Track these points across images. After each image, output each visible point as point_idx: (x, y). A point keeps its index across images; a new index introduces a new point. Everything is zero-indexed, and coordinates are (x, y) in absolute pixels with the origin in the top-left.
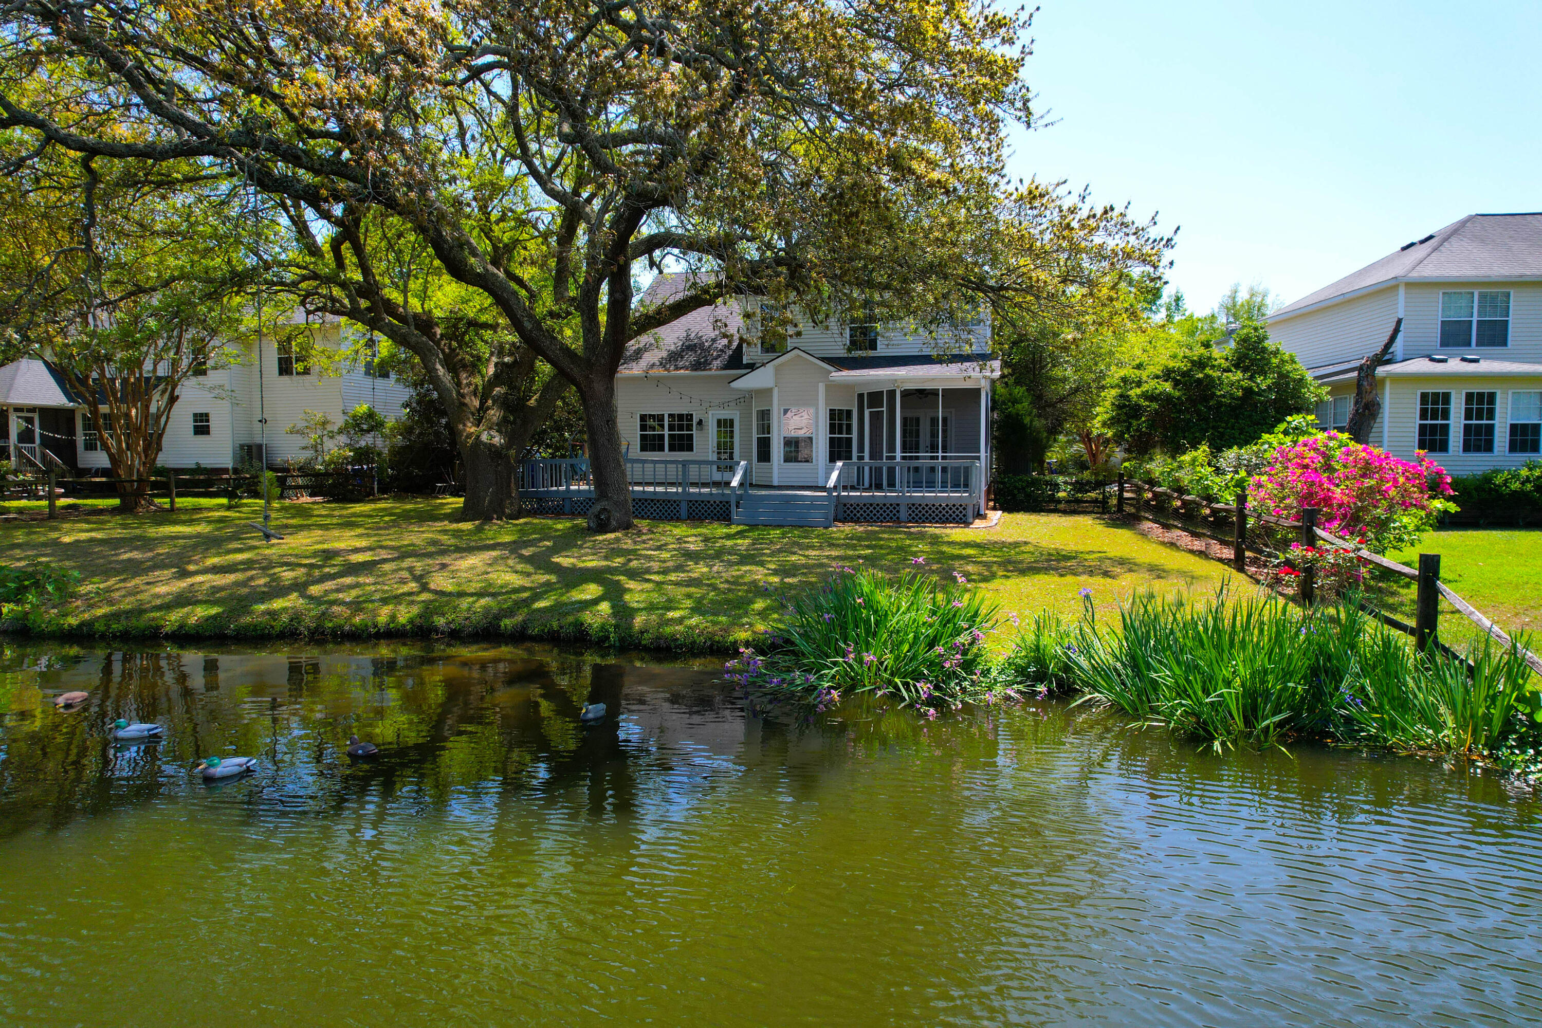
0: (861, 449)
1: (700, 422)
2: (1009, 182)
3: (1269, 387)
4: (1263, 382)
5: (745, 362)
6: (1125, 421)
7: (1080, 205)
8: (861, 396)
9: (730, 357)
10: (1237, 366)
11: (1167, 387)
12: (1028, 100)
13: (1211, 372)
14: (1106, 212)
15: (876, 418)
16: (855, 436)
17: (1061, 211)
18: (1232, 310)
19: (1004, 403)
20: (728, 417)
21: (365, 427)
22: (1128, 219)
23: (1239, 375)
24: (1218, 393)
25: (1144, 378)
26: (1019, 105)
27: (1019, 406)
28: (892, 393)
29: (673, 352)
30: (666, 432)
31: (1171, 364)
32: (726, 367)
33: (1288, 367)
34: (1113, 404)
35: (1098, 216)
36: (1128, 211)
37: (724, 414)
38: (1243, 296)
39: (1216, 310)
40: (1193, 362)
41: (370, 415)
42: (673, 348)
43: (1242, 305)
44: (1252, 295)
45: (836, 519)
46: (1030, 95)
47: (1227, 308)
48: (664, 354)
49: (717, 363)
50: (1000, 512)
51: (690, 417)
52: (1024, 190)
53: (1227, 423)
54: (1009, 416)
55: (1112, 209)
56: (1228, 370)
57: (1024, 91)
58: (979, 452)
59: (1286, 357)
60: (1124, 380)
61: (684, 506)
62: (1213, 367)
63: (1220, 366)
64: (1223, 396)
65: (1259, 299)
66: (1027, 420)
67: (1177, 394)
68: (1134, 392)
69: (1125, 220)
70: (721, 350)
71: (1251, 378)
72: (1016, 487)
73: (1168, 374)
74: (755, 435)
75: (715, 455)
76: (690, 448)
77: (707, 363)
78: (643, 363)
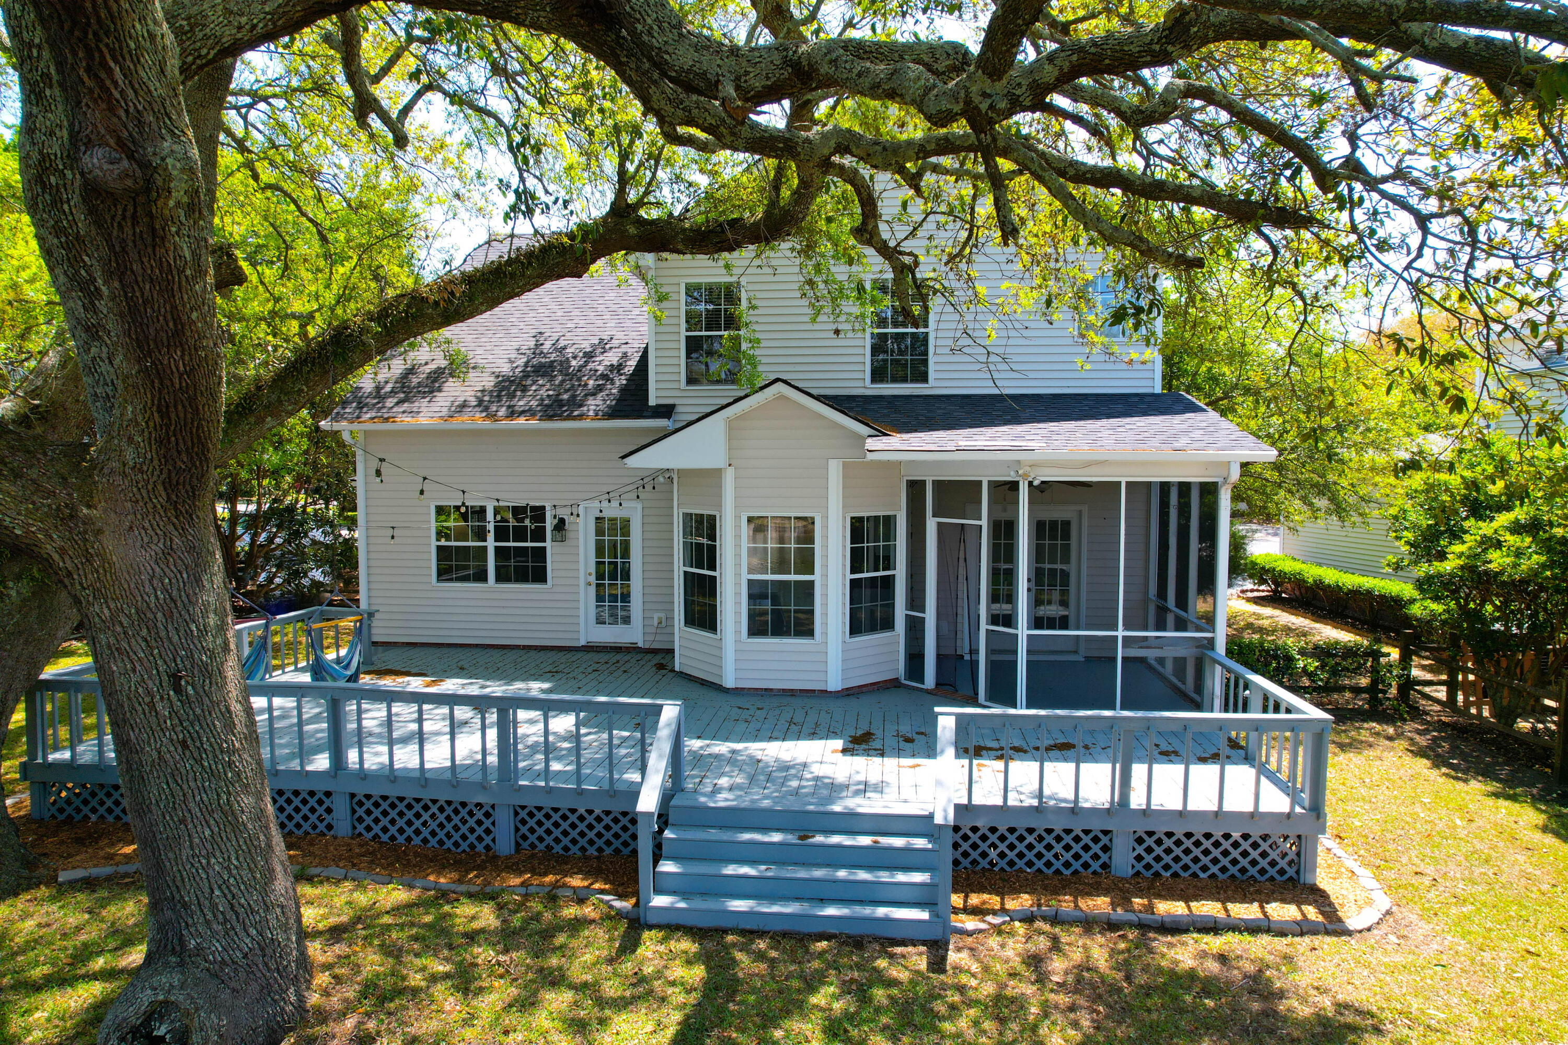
0: (916, 600)
1: (560, 525)
5: (652, 402)
8: (915, 488)
9: (623, 390)
15: (959, 539)
16: (900, 572)
20: (619, 515)
29: (507, 379)
30: (491, 543)
32: (613, 413)
37: (611, 508)
42: (506, 369)
48: (489, 382)
49: (594, 404)
51: (539, 513)
61: (504, 816)
70: (604, 376)
74: (679, 568)
75: (592, 591)
76: (540, 576)
77: (575, 403)
78: (443, 401)
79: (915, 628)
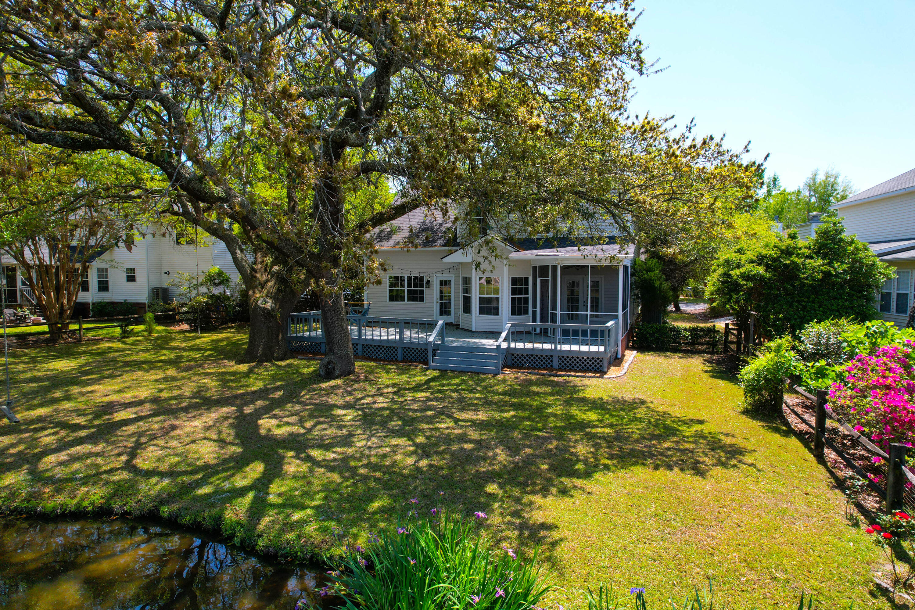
0: (534, 306)
1: (428, 283)
2: (628, 118)
3: (844, 270)
4: (840, 267)
5: (458, 241)
6: (727, 294)
7: (687, 134)
8: (535, 268)
9: (450, 237)
10: (817, 253)
11: (761, 270)
12: (640, 52)
13: (796, 259)
14: (704, 143)
15: (544, 284)
16: (530, 296)
17: (668, 142)
18: (813, 186)
19: (641, 271)
20: (447, 279)
21: (217, 281)
22: (724, 148)
23: (820, 261)
24: (802, 276)
25: (743, 262)
26: (634, 56)
27: (651, 274)
28: (555, 268)
29: (413, 233)
30: (406, 288)
31: (764, 252)
32: (445, 245)
33: (862, 255)
34: (718, 280)
35: (698, 146)
36: (723, 142)
37: (445, 277)
38: (821, 178)
39: (802, 187)
40: (782, 251)
41: (220, 274)
42: (413, 230)
43: (820, 184)
44: (827, 177)
45: (506, 366)
46: (642, 48)
47: (810, 186)
48: (407, 235)
49: (440, 242)
50: (635, 352)
51: (421, 279)
52: (638, 124)
53: (809, 298)
54: (644, 280)
55: (712, 138)
56: (810, 257)
57: (637, 44)
58: (617, 311)
59: (860, 247)
60: (727, 261)
61: (400, 351)
62: (798, 255)
63: (803, 254)
64: (807, 278)
65: (832, 180)
66: (657, 284)
67: (768, 275)
68: (735, 273)
69: (721, 150)
70: (445, 232)
71: (830, 264)
72: (648, 333)
73: (761, 260)
74: (462, 295)
75: (438, 305)
76: (422, 300)
77: (434, 241)
78: (392, 241)
79: (534, 313)
